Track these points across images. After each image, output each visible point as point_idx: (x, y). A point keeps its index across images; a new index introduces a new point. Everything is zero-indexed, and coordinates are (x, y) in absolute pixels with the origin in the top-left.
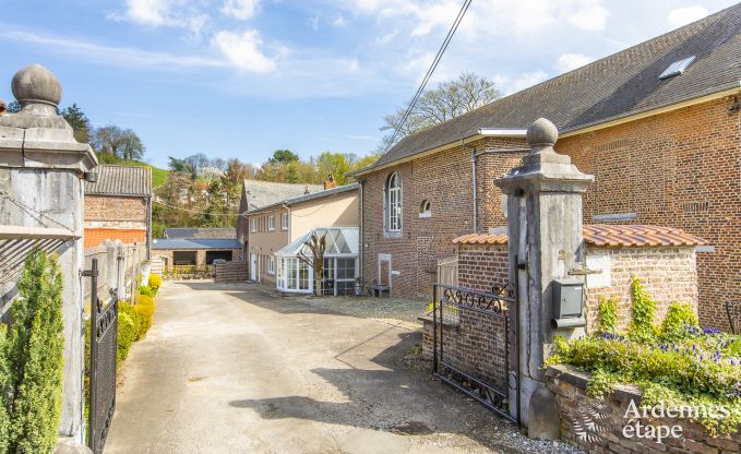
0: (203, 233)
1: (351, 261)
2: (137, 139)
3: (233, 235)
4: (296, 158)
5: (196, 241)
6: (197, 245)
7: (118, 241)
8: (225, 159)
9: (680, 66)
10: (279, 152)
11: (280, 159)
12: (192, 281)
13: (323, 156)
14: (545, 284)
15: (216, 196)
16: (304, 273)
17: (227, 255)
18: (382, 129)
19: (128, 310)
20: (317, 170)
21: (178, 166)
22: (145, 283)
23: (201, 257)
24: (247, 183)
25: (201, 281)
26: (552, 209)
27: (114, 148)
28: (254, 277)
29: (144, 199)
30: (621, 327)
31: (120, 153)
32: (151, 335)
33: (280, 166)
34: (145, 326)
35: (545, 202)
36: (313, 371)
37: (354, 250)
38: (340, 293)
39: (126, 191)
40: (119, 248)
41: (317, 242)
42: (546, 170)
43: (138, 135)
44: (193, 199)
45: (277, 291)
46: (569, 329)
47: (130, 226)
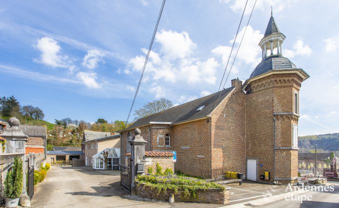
0: (69, 149)
1: (118, 159)
2: (41, 111)
3: (81, 150)
4: (106, 122)
5: (66, 152)
6: (65, 153)
7: (33, 153)
8: (79, 120)
9: (201, 108)
10: (100, 119)
11: (100, 122)
12: (63, 166)
13: (116, 122)
14: (135, 164)
15: (74, 135)
16: (102, 163)
17: (78, 157)
18: (134, 115)
19: (37, 173)
20: (114, 126)
21: (59, 123)
22: (44, 166)
23: (67, 158)
24: (86, 131)
25: (67, 166)
26: (137, 148)
27: (31, 114)
28: (86, 165)
29: (43, 137)
30: (154, 173)
31: (34, 117)
32: (45, 181)
33: (100, 124)
34: (43, 178)
35: (136, 147)
36: (91, 187)
37: (119, 156)
38: (114, 169)
39: (36, 134)
40: (34, 155)
41: (105, 153)
42: (136, 140)
43: (41, 110)
44: (65, 136)
45: (93, 169)
46: (141, 173)
47: (38, 147)
